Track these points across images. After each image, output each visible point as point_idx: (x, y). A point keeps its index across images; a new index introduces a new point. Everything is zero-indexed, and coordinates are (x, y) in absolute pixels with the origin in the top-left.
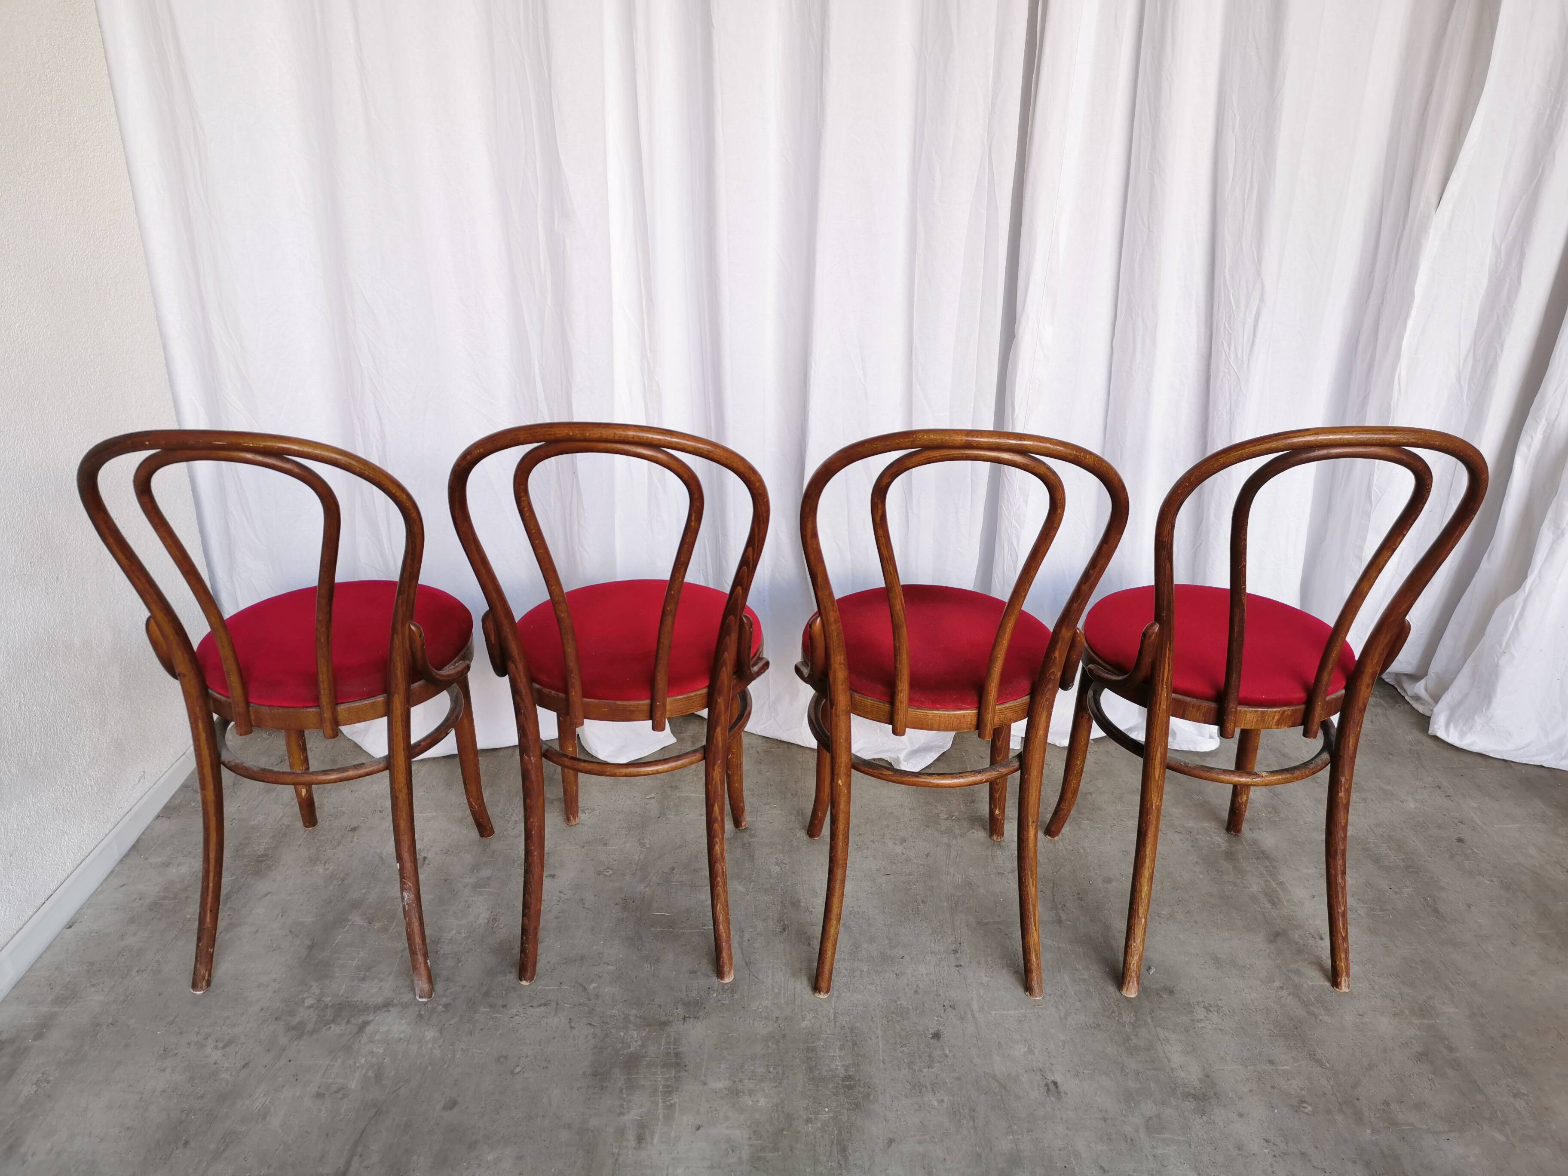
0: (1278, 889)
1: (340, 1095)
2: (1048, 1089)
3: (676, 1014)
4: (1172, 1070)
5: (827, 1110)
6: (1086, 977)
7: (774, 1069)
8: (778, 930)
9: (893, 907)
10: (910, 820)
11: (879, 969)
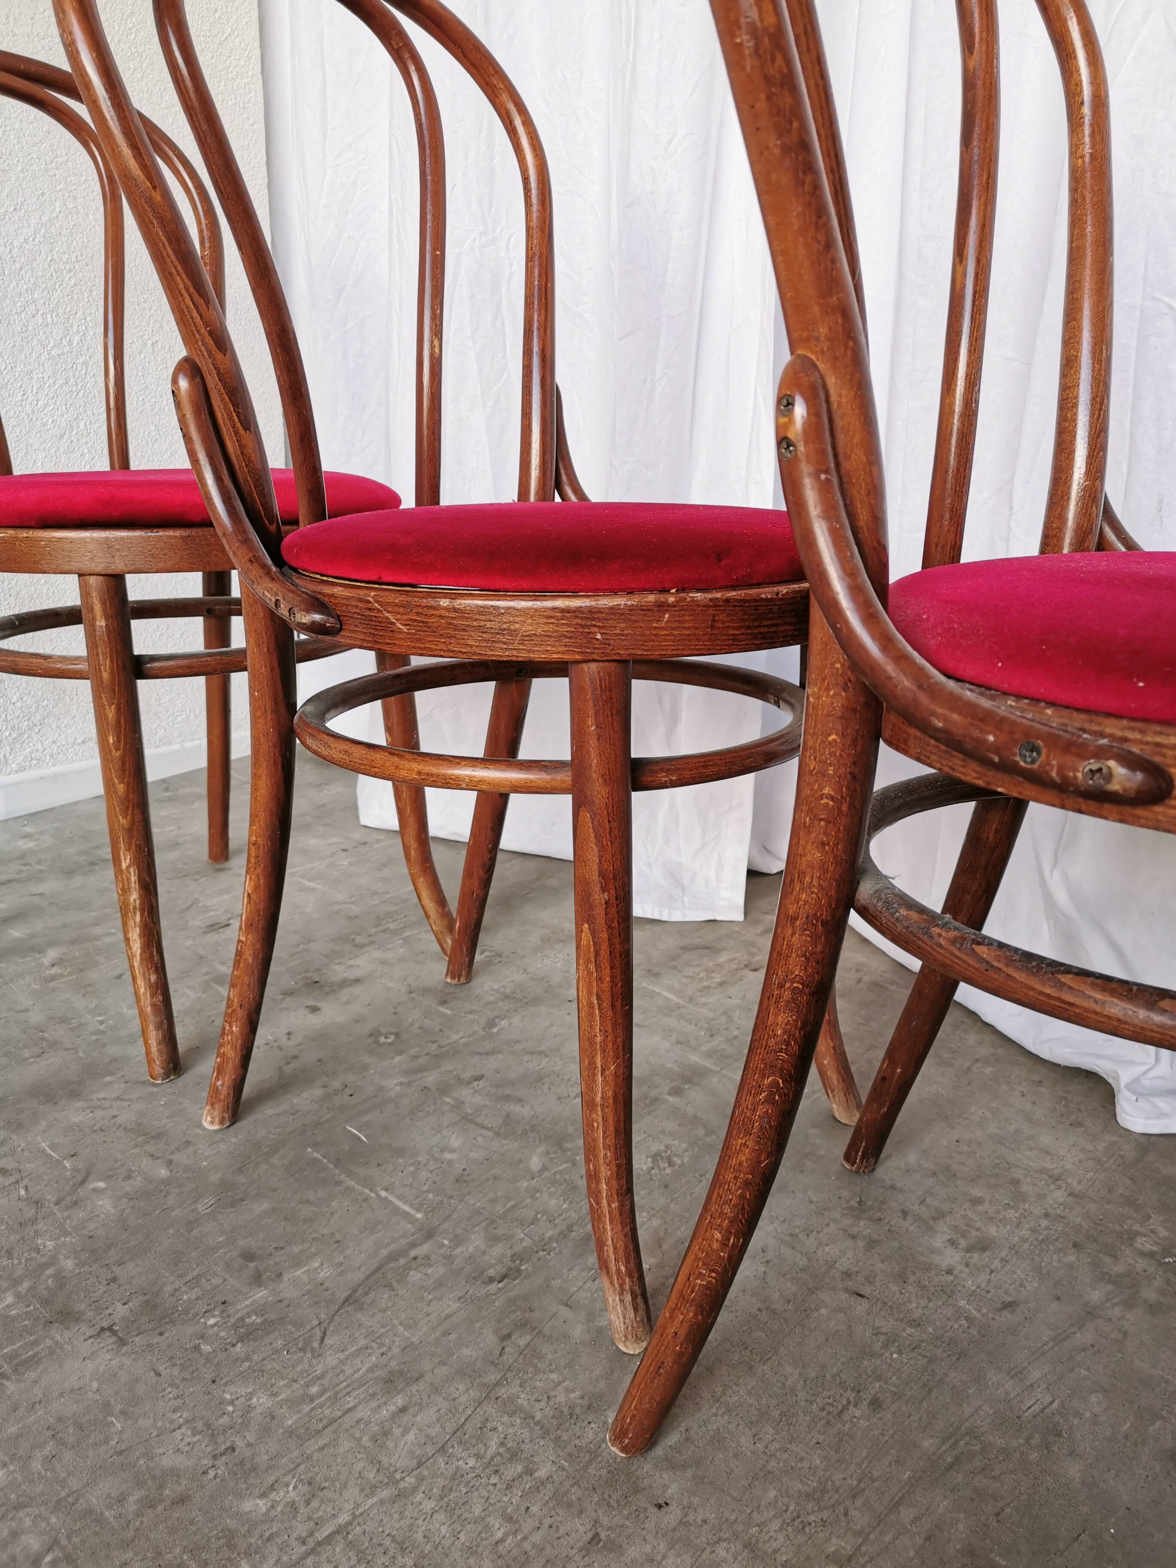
8: (491, 1272)
9: (789, 1369)
10: (1047, 1215)
11: (575, 1493)
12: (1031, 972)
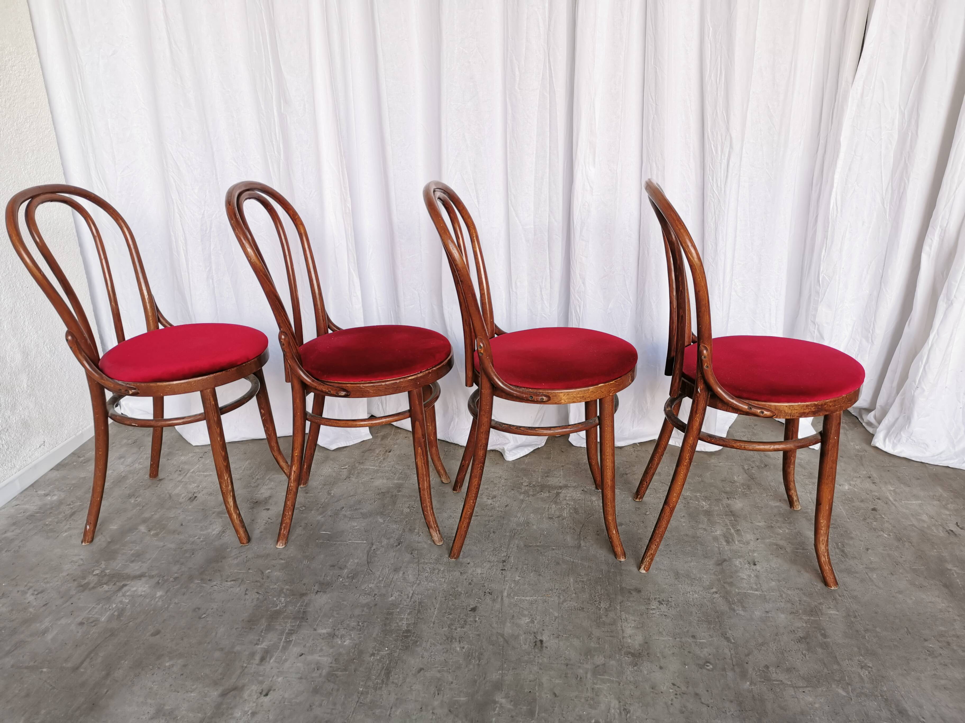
0: (735, 534)
1: (93, 624)
2: (536, 645)
3: (313, 589)
4: (623, 637)
5: (386, 649)
6: (585, 580)
7: (362, 624)
8: (395, 545)
9: (474, 534)
10: (503, 486)
11: (451, 569)
12: (530, 430)
